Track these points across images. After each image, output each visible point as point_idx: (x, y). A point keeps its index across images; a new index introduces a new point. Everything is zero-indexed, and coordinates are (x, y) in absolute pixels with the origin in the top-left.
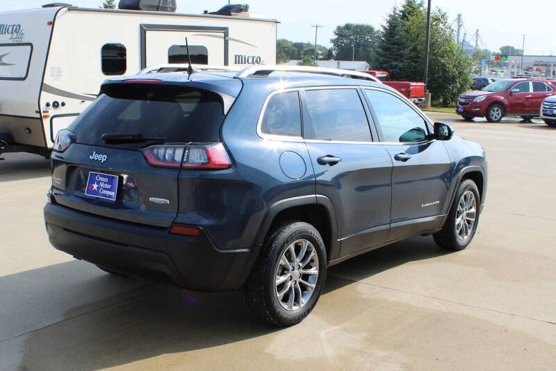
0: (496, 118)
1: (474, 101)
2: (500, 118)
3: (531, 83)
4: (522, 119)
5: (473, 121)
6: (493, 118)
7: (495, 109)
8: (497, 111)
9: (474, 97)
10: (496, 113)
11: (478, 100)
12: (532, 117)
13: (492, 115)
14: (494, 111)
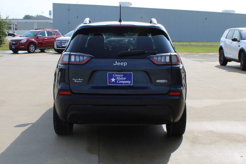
0: (32, 51)
1: (20, 42)
2: (34, 51)
3: (46, 32)
4: (40, 51)
5: (18, 53)
6: (31, 51)
7: (32, 46)
8: (33, 47)
9: (21, 40)
10: (32, 48)
11: (22, 42)
12: (45, 49)
13: (31, 49)
14: (31, 47)
